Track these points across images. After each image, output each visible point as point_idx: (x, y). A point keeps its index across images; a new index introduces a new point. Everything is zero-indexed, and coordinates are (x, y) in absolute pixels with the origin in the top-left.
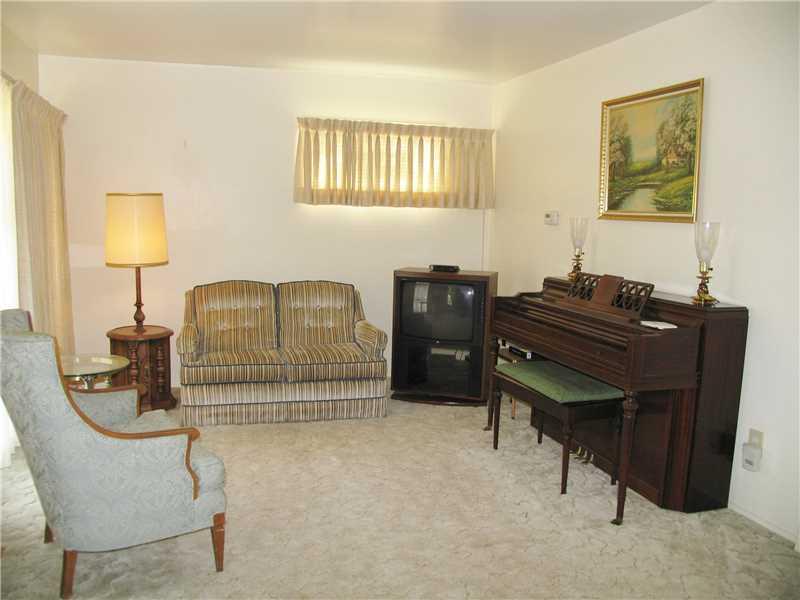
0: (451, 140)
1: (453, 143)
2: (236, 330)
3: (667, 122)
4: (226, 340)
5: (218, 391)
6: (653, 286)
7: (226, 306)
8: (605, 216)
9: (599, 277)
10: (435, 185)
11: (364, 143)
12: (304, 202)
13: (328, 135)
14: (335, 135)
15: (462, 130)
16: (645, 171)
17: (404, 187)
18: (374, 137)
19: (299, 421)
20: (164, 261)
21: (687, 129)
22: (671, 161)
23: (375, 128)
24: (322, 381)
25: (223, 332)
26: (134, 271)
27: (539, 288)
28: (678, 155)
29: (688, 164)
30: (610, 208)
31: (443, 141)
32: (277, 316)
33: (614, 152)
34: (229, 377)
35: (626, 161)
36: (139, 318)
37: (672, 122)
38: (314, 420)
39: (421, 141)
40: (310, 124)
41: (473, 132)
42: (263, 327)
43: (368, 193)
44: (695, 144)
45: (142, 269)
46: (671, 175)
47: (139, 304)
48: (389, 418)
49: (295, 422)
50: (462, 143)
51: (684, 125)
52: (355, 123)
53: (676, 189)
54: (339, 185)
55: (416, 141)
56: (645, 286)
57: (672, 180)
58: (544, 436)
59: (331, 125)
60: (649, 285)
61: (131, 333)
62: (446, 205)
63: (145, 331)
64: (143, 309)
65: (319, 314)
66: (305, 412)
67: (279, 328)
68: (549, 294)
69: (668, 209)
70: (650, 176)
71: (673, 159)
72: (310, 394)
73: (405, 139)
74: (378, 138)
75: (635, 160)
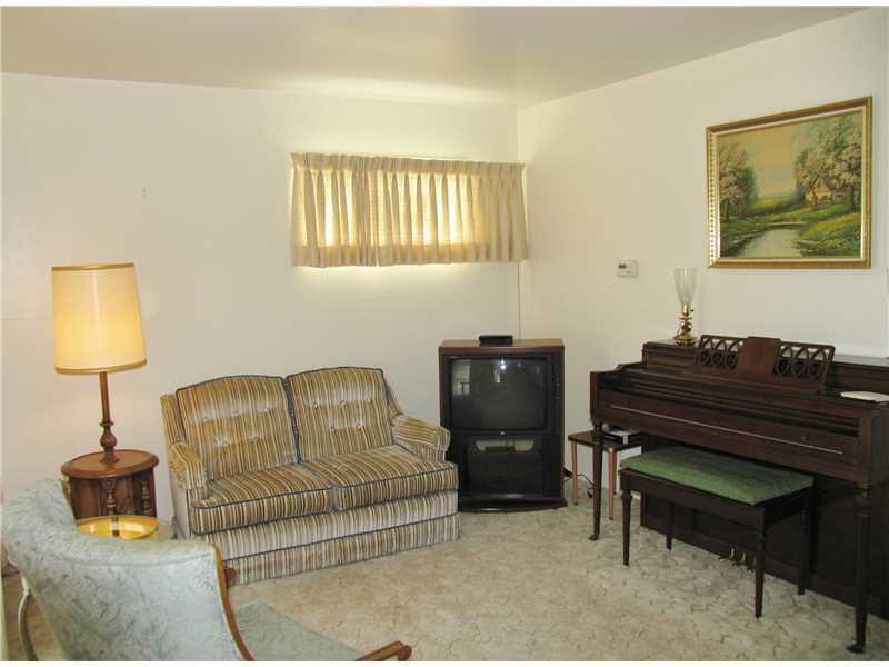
0: (478, 178)
1: (481, 182)
2: (242, 444)
3: (811, 150)
4: (230, 460)
5: (248, 535)
6: (832, 349)
7: (224, 414)
8: (716, 265)
9: (738, 340)
10: (464, 234)
11: (379, 184)
12: (305, 264)
13: (334, 175)
14: (342, 175)
15: (490, 166)
16: (778, 209)
17: (428, 239)
18: (390, 176)
19: (356, 561)
20: (142, 359)
21: (844, 157)
22: (820, 196)
23: (390, 165)
24: (381, 503)
25: (224, 449)
26: (98, 377)
27: (638, 358)
28: (832, 188)
29: (851, 199)
30: (723, 254)
31: (469, 180)
32: (293, 419)
33: (726, 187)
34: (261, 515)
35: (746, 198)
36: (108, 442)
37: (819, 150)
38: (374, 557)
39: (445, 180)
40: (310, 161)
41: (501, 166)
42: (277, 437)
43: (387, 248)
44: (859, 175)
45: (108, 375)
46: (821, 212)
47: (107, 423)
48: (463, 539)
49: (352, 563)
50: (491, 181)
51: (840, 153)
52: (367, 159)
53: (831, 229)
54: (352, 240)
55: (439, 179)
56: (821, 348)
57: (824, 219)
58: (674, 541)
59: (336, 162)
60: (827, 347)
61: (98, 467)
62: (477, 259)
63: (118, 460)
64: (112, 428)
65: (347, 410)
66: (363, 547)
67: (297, 437)
68: (655, 363)
69: (822, 253)
70: (788, 215)
71: (823, 192)
72: (367, 522)
73: (426, 178)
74: (395, 177)
75: (760, 195)
